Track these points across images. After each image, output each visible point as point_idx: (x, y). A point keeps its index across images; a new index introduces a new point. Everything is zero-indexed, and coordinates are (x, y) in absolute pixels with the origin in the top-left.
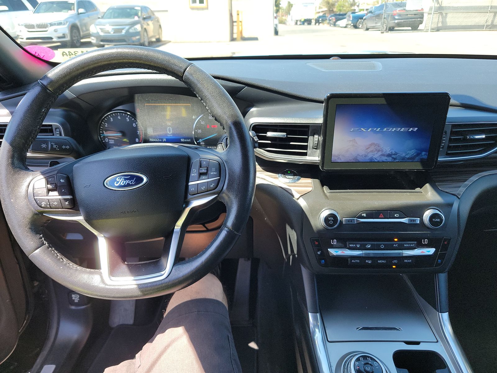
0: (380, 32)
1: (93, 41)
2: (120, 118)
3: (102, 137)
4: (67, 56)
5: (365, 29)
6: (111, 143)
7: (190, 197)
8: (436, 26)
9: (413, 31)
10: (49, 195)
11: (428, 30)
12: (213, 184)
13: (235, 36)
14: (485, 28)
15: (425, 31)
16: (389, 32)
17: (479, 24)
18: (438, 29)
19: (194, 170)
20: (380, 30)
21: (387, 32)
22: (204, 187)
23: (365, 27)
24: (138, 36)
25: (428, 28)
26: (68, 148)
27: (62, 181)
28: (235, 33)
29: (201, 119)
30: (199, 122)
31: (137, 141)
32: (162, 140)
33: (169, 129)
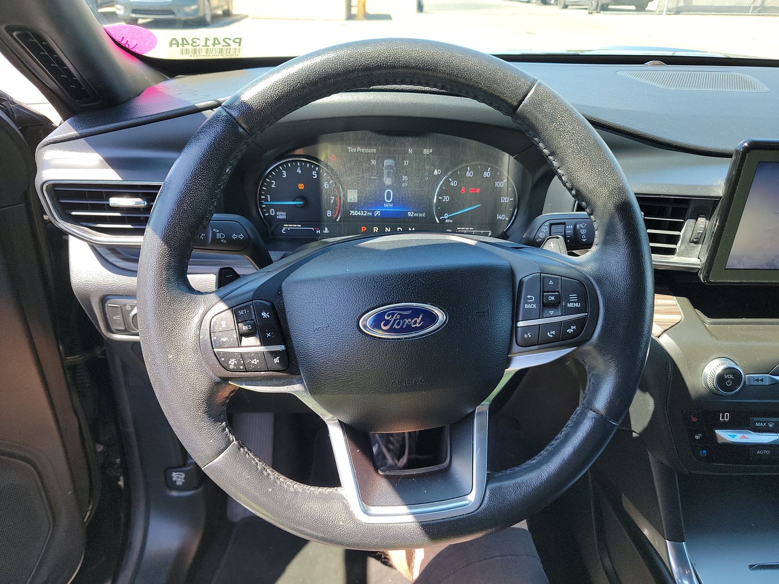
0: (586, 11)
1: (118, 12)
2: (300, 172)
3: (263, 206)
4: (178, 46)
5: (562, 6)
6: (280, 217)
7: (515, 348)
8: (675, 6)
9: (638, 13)
10: (243, 344)
11: (663, 11)
12: (572, 327)
13: (354, 11)
14: (750, 12)
15: (657, 13)
16: (602, 12)
17: (743, 5)
18: (678, 11)
19: (529, 297)
20: (587, 9)
21: (598, 12)
22: (554, 332)
23: (563, 3)
24: (194, 5)
25: (662, 9)
26: (241, 238)
27: (264, 314)
28: (354, 6)
29: (451, 176)
30: (447, 182)
31: (329, 214)
32: (373, 214)
33: (389, 193)
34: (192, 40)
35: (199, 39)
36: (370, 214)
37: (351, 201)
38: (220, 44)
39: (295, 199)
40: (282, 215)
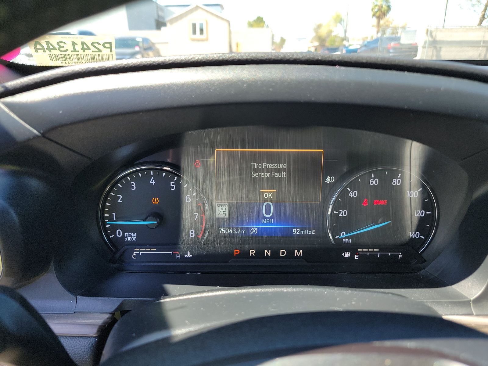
2: (153, 183)
3: (107, 226)
4: (44, 51)
6: (130, 239)
29: (349, 185)
30: (344, 193)
31: (192, 235)
32: (249, 232)
33: (268, 207)
34: (58, 44)
35: (65, 43)
36: (245, 232)
37: (220, 216)
38: (89, 49)
39: (147, 217)
40: (131, 237)
